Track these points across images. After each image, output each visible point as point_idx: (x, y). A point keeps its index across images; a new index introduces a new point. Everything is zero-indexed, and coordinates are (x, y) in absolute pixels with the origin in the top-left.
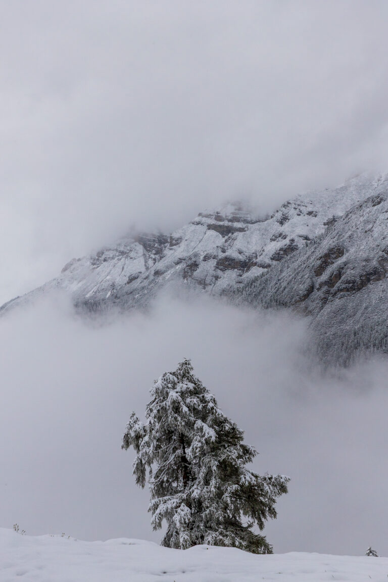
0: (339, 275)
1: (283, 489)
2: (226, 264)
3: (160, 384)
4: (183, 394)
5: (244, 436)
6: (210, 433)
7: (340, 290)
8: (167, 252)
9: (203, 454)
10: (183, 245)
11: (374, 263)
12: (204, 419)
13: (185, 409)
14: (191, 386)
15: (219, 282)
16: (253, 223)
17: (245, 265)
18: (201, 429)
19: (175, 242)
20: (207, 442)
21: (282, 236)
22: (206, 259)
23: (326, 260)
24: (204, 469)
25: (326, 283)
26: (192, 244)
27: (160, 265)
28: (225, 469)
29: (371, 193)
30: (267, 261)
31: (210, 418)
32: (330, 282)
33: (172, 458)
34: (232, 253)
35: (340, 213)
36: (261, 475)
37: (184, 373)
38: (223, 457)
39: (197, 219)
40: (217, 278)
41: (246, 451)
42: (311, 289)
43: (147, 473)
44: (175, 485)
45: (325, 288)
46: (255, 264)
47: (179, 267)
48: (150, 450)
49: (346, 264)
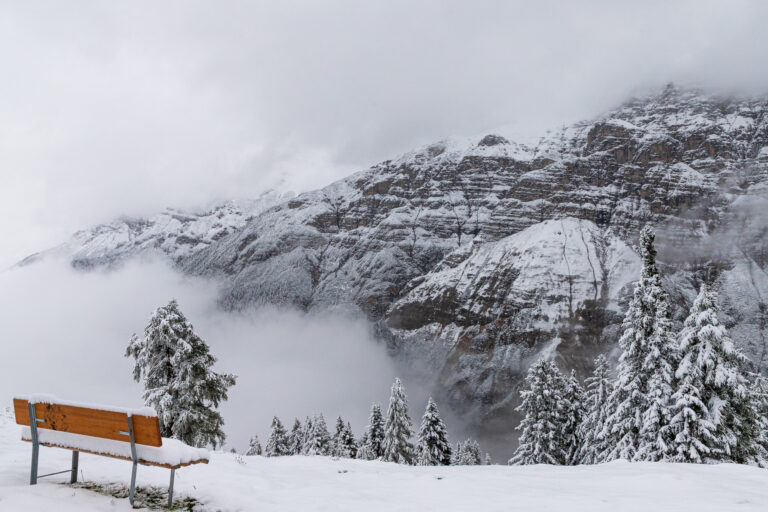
0: (253, 252)
1: (233, 382)
2: (183, 240)
3: (155, 315)
4: (170, 322)
5: (210, 349)
6: (188, 347)
7: (253, 260)
8: (144, 230)
9: (183, 360)
10: (155, 227)
11: (275, 245)
12: (184, 338)
13: (172, 331)
14: (177, 316)
15: (177, 251)
16: (201, 216)
17: (195, 242)
18: (182, 345)
19: (150, 225)
20: (186, 353)
21: (220, 225)
22: (170, 236)
23: (246, 241)
24: (182, 370)
25: (245, 255)
26: (162, 227)
27: (139, 238)
28: (196, 371)
29: (274, 204)
30: (209, 240)
31: (188, 337)
32: (247, 255)
33: (160, 363)
34: (187, 234)
35: (255, 214)
36: (219, 374)
37: (172, 309)
38: (196, 362)
39: (166, 211)
40: (176, 248)
41: (210, 358)
42: (236, 258)
43: (142, 373)
44: (161, 380)
45: (244, 259)
46: (201, 241)
47: (151, 240)
48: (146, 358)
49: (258, 244)
